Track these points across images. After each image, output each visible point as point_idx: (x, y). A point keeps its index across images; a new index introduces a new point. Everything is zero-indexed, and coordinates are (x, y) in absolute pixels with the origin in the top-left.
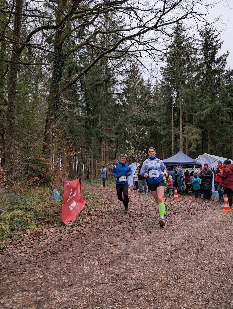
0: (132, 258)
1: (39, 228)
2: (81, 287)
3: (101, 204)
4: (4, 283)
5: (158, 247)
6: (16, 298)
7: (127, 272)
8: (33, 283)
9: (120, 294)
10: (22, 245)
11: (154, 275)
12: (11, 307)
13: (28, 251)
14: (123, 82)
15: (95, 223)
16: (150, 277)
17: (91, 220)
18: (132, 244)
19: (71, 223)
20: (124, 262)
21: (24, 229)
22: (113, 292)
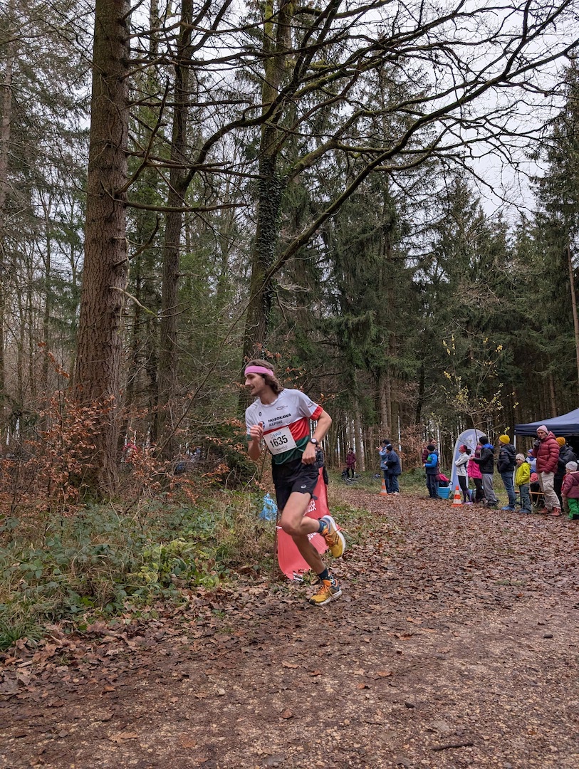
0: (453, 668)
1: (226, 584)
2: (313, 726)
3: (380, 534)
4: (142, 699)
5: (529, 647)
6: (163, 733)
7: (435, 701)
8: (204, 705)
9: (413, 752)
10: (185, 619)
11: (512, 716)
12: (151, 750)
13: (198, 634)
14: (429, 227)
15: (361, 580)
16: (500, 720)
17: (350, 571)
18: (455, 634)
19: (301, 576)
20: (430, 677)
21: (192, 585)
22: (394, 745)
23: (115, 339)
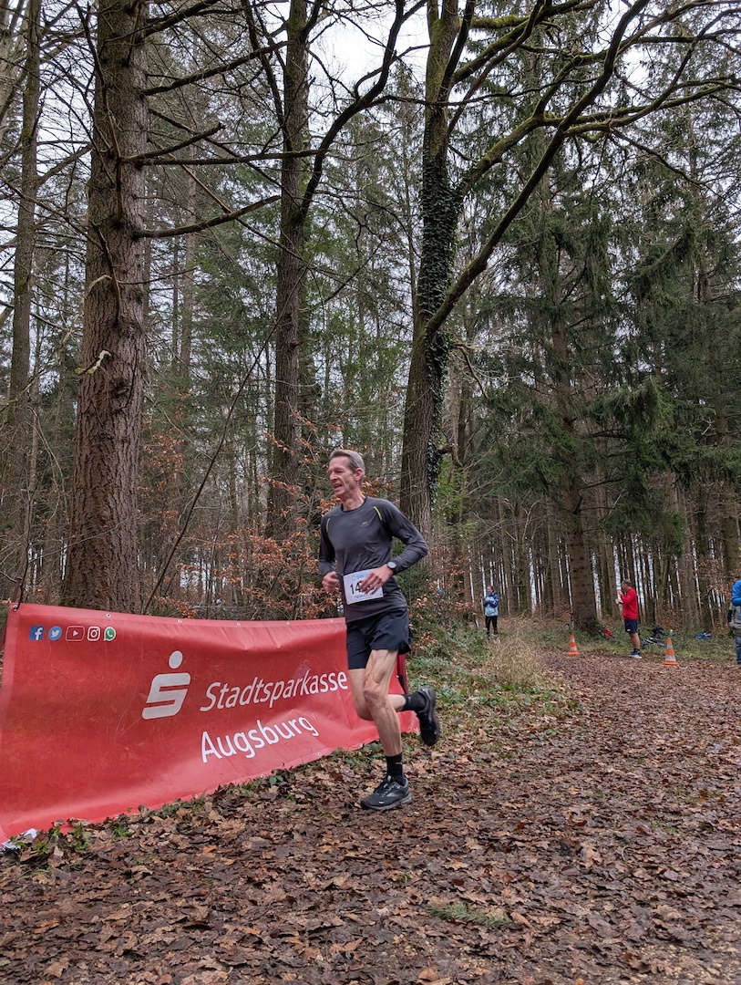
23: (121, 428)
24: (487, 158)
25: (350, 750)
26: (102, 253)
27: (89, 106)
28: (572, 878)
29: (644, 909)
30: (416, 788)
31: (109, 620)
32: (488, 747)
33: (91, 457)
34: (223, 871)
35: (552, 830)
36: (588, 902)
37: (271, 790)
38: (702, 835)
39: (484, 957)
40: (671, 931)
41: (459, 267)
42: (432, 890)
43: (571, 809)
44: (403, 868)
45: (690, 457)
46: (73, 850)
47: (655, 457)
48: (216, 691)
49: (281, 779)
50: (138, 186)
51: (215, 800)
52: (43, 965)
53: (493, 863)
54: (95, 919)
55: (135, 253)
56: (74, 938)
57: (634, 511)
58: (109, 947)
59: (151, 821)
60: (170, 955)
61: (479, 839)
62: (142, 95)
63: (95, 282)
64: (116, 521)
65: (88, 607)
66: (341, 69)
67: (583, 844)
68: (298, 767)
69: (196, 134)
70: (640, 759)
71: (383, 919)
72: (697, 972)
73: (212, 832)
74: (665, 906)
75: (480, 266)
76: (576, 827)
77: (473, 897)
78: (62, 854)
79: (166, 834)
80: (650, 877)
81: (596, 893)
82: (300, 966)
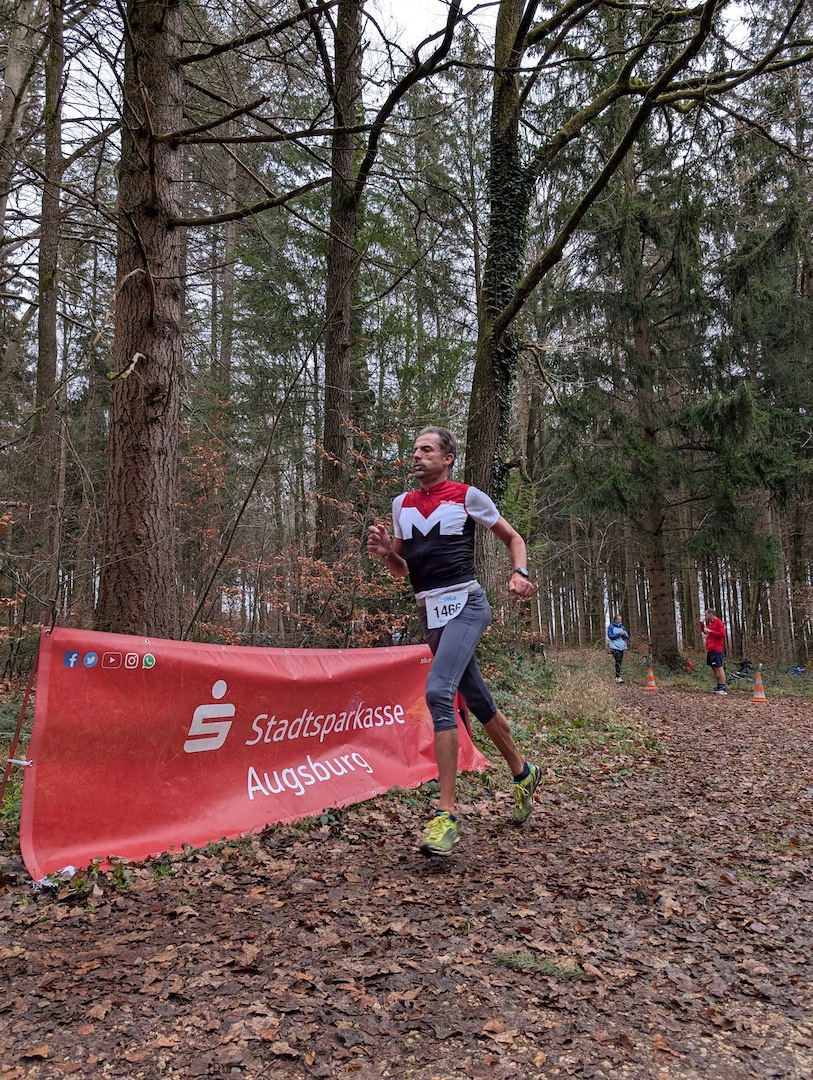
23: (157, 438)
24: (564, 132)
25: (407, 789)
26: (135, 244)
27: (118, 77)
28: (650, 929)
29: (728, 963)
30: (478, 831)
31: (148, 646)
32: (557, 788)
33: (125, 470)
34: (273, 913)
35: (627, 876)
36: (666, 954)
37: (322, 830)
38: (793, 885)
39: (553, 1009)
40: (758, 987)
41: (531, 257)
42: (496, 937)
43: (648, 856)
44: (465, 914)
45: (788, 472)
46: (113, 888)
47: (747, 473)
48: (263, 724)
49: (333, 818)
50: (173, 168)
51: (263, 839)
52: (85, 1007)
53: (563, 911)
54: (138, 960)
55: (170, 243)
56: (117, 980)
57: (722, 532)
58: (153, 990)
59: (195, 860)
60: (218, 999)
61: (547, 885)
62: (177, 65)
63: (127, 276)
64: (152, 540)
65: (124, 632)
66: (399, 31)
67: (661, 893)
68: (351, 806)
69: (236, 107)
70: (724, 803)
71: (444, 967)
72: (786, 1031)
73: (260, 872)
74: (752, 960)
75: (554, 256)
76: (654, 875)
77: (542, 946)
78: (102, 893)
79: (211, 874)
80: (735, 929)
81: (676, 944)
82: (357, 1014)
